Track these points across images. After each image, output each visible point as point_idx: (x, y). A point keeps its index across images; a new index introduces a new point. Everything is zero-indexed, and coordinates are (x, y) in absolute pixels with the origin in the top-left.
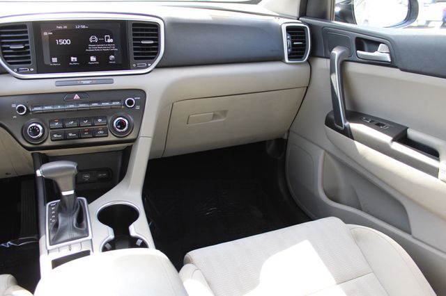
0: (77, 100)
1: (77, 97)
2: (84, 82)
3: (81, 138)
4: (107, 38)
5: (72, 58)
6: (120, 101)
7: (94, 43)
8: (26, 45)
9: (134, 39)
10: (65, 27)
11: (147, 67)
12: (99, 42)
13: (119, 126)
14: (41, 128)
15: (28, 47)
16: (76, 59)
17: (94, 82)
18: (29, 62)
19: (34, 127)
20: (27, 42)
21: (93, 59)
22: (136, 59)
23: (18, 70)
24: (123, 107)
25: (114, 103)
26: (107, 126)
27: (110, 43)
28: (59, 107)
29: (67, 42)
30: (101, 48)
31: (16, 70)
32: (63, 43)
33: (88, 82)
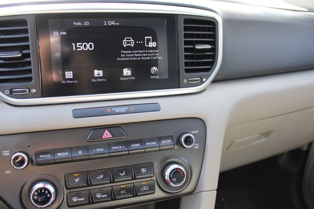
0: (108, 139)
1: (107, 134)
2: (117, 110)
3: (115, 199)
4: (148, 40)
5: (96, 72)
6: (171, 137)
7: (128, 48)
8: (24, 52)
9: (186, 43)
10: (87, 23)
11: (202, 82)
12: (137, 47)
13: (174, 180)
14: (52, 189)
15: (28, 55)
16: (101, 72)
17: (132, 108)
18: (30, 79)
19: (41, 189)
20: (27, 47)
21: (127, 72)
22: (187, 71)
23: (11, 92)
24: (176, 147)
25: (163, 142)
26: (154, 178)
27: (153, 48)
28: (80, 152)
29: (89, 46)
30: (139, 55)
31: (7, 92)
32: (82, 48)
33: (123, 110)
